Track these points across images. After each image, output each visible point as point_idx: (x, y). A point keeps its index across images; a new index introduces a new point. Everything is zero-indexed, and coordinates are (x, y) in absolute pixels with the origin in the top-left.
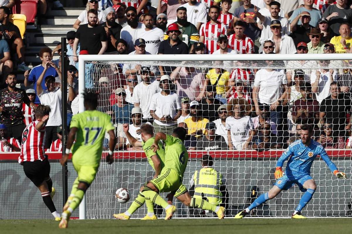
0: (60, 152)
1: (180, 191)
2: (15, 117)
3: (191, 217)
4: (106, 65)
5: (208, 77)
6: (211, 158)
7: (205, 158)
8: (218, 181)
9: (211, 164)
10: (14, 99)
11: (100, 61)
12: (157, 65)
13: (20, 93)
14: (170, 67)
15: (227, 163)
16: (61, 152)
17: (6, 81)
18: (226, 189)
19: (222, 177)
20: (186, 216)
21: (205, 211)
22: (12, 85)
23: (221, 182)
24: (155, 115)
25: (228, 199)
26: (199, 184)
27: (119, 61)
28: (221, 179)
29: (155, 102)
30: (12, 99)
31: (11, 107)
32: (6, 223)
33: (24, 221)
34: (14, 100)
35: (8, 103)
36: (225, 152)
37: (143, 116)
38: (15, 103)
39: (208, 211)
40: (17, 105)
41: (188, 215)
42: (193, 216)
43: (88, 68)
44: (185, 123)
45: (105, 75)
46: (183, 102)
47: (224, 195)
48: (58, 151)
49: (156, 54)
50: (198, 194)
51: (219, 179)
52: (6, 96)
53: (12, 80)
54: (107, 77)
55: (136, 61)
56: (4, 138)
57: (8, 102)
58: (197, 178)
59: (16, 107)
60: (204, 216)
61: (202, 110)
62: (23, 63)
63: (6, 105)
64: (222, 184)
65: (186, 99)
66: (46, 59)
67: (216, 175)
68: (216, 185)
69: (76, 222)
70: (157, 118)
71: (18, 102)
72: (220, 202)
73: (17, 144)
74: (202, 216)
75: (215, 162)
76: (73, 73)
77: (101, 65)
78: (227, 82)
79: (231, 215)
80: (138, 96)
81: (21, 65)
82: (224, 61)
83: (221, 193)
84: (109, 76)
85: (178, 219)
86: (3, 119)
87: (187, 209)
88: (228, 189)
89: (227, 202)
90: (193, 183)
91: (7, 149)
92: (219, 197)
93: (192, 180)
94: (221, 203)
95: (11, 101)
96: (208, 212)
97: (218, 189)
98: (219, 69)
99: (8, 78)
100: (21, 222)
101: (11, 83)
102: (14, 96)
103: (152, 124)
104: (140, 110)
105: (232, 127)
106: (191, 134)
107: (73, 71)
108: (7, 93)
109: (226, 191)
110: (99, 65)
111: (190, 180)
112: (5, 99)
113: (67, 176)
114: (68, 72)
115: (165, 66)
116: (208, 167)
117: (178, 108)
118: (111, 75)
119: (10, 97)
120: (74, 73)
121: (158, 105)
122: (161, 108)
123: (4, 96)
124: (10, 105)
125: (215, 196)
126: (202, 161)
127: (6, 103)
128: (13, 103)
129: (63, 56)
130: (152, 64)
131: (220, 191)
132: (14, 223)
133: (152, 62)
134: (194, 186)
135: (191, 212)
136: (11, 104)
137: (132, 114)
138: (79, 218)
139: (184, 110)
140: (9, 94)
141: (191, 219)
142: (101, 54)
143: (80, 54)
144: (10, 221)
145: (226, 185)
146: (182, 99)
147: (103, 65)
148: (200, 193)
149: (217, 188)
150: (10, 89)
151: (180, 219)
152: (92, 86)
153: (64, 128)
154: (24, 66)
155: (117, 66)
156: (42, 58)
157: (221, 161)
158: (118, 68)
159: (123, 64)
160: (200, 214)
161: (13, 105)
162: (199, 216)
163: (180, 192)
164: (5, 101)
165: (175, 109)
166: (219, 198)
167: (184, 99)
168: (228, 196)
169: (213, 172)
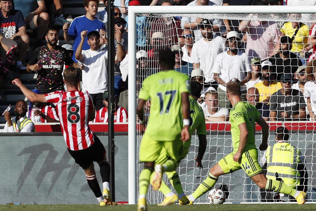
0: (105, 123)
1: (257, 170)
2: (54, 81)
3: (262, 202)
4: (161, 18)
5: (283, 31)
6: (286, 131)
7: (280, 130)
8: (295, 159)
9: (287, 138)
10: (54, 59)
11: (153, 13)
12: (221, 18)
13: (62, 53)
14: (237, 20)
15: (306, 137)
16: (107, 123)
17: (46, 37)
18: (305, 168)
19: (300, 153)
20: (256, 201)
21: (279, 195)
22: (53, 43)
23: (298, 159)
24: (220, 79)
25: (307, 180)
26: (272, 162)
27: (177, 13)
28: (299, 156)
29: (220, 63)
30: (52, 59)
31: (50, 69)
32: (41, 208)
33: (62, 206)
34: (54, 61)
35: (47, 65)
36: (304, 124)
37: (205, 80)
38: (55, 64)
39: (283, 194)
40: (57, 67)
41: (259, 199)
42: (265, 201)
43: (140, 21)
44: (256, 89)
45: (159, 30)
46: (254, 63)
47: (302, 176)
48: (103, 121)
49: (220, 5)
50: (271, 174)
51: (297, 157)
52: (45, 56)
53: (53, 36)
54: (162, 32)
55: (196, 13)
56: (36, 106)
57: (47, 63)
58: (270, 155)
59: (56, 69)
60: (278, 201)
61: (277, 73)
62: (62, 15)
63: (44, 67)
64: (300, 162)
65: (257, 60)
66: (93, 9)
67: (293, 151)
68: (292, 163)
69: (125, 207)
70: (223, 83)
71: (59, 64)
72: (297, 184)
73: (53, 113)
74: (276, 201)
75: (291, 135)
76: (121, 26)
77: (155, 18)
78: (306, 39)
79: (311, 199)
80: (197, 55)
81: (59, 18)
82: (302, 14)
83: (299, 173)
84: (164, 31)
85: (248, 204)
86: (40, 83)
87: (258, 192)
88: (308, 168)
89: (306, 183)
90: (265, 161)
91: (38, 119)
92: (297, 177)
93: (264, 157)
94: (299, 184)
95: (50, 62)
96: (283, 196)
97: (295, 168)
98: (297, 23)
99: (49, 33)
100: (58, 208)
101: (52, 41)
102: (54, 56)
103: (216, 90)
104: (202, 72)
105: (312, 94)
106: (263, 101)
107: (122, 24)
108: (45, 52)
109: (305, 170)
110: (152, 18)
111: (262, 156)
112: (43, 59)
113: (114, 152)
114: (116, 26)
115: (232, 20)
116: (283, 142)
117: (248, 70)
118: (167, 30)
119: (49, 57)
120: (123, 27)
121: (224, 68)
122: (227, 70)
123: (42, 55)
124: (49, 67)
125: (291, 176)
126: (276, 134)
127: (45, 64)
128: (53, 64)
129: (109, 7)
130: (216, 17)
131: (297, 170)
132: (50, 208)
133: (216, 14)
134: (266, 164)
135: (263, 195)
136: (50, 65)
137: (192, 77)
138: (128, 203)
139: (255, 72)
140: (48, 54)
141: (263, 204)
142: (154, 4)
143: (129, 5)
144: (46, 207)
145: (305, 163)
146: (252, 60)
147: (157, 19)
148: (274, 173)
149: (294, 166)
150: (50, 47)
151: (249, 204)
152: (144, 44)
153: (110, 93)
154: (62, 19)
155: (174, 20)
156: (88, 7)
157: (299, 135)
158: (176, 22)
159: (181, 18)
160: (274, 198)
161: (53, 67)
162: (272, 201)
163: (256, 172)
164: (44, 62)
165: (244, 71)
166: (296, 179)
167: (255, 59)
168: (306, 176)
169: (289, 147)
